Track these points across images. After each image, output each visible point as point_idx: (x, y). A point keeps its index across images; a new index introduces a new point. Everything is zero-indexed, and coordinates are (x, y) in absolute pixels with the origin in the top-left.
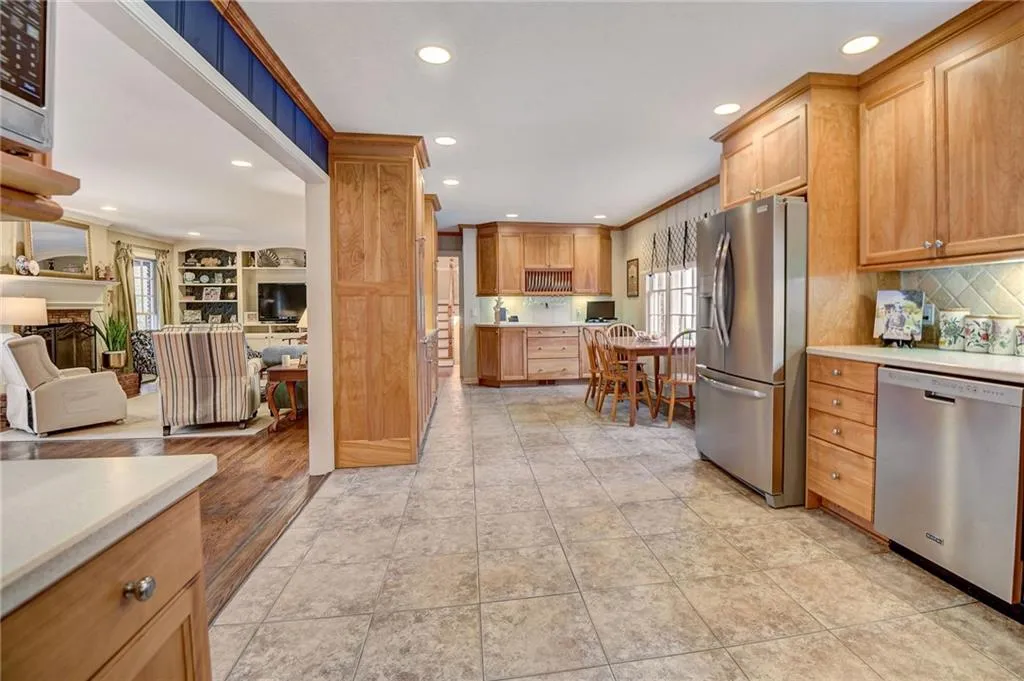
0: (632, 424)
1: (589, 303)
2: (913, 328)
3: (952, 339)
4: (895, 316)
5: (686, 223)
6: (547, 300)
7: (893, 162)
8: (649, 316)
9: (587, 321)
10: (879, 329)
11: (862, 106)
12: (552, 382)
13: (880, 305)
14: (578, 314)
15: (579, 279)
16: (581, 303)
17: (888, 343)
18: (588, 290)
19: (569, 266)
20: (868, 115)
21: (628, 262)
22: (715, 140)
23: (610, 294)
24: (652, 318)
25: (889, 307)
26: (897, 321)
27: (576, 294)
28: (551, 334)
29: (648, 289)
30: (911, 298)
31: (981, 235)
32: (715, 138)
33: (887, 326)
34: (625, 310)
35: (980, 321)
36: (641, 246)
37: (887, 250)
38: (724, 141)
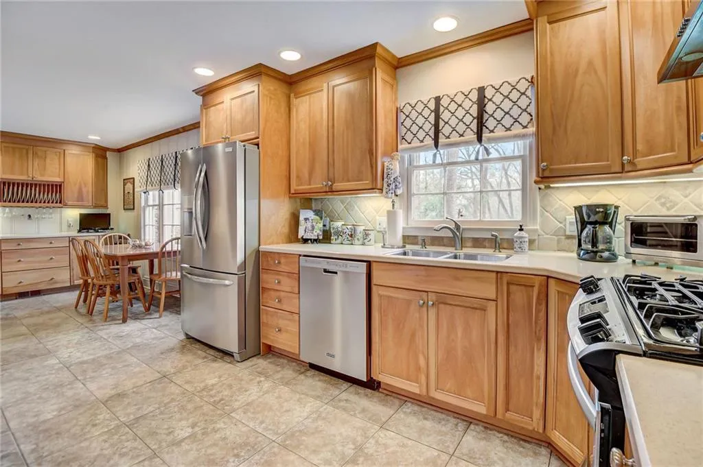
0: (124, 321)
1: (81, 214)
2: (318, 232)
3: (336, 237)
4: (309, 225)
5: (176, 153)
6: (30, 211)
7: (307, 133)
8: (145, 226)
9: (79, 231)
10: (301, 233)
11: (292, 95)
12: (37, 293)
13: (302, 218)
14: (69, 226)
15: (69, 193)
16: (73, 215)
17: (305, 241)
18: (80, 203)
19: (57, 179)
20: (294, 101)
21: (124, 180)
22: (196, 93)
23: (106, 207)
24: (147, 228)
25: (306, 219)
26: (310, 228)
27: (66, 205)
28: (33, 245)
29: (143, 204)
30: (317, 214)
31: (349, 181)
32: (197, 92)
33: (305, 231)
34: (121, 221)
35: (349, 227)
36: (136, 167)
37: (304, 185)
38: (204, 96)
